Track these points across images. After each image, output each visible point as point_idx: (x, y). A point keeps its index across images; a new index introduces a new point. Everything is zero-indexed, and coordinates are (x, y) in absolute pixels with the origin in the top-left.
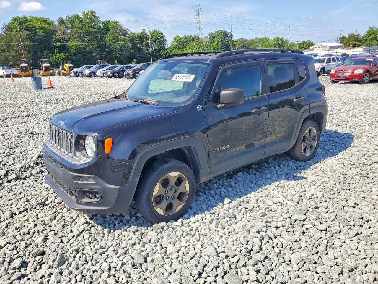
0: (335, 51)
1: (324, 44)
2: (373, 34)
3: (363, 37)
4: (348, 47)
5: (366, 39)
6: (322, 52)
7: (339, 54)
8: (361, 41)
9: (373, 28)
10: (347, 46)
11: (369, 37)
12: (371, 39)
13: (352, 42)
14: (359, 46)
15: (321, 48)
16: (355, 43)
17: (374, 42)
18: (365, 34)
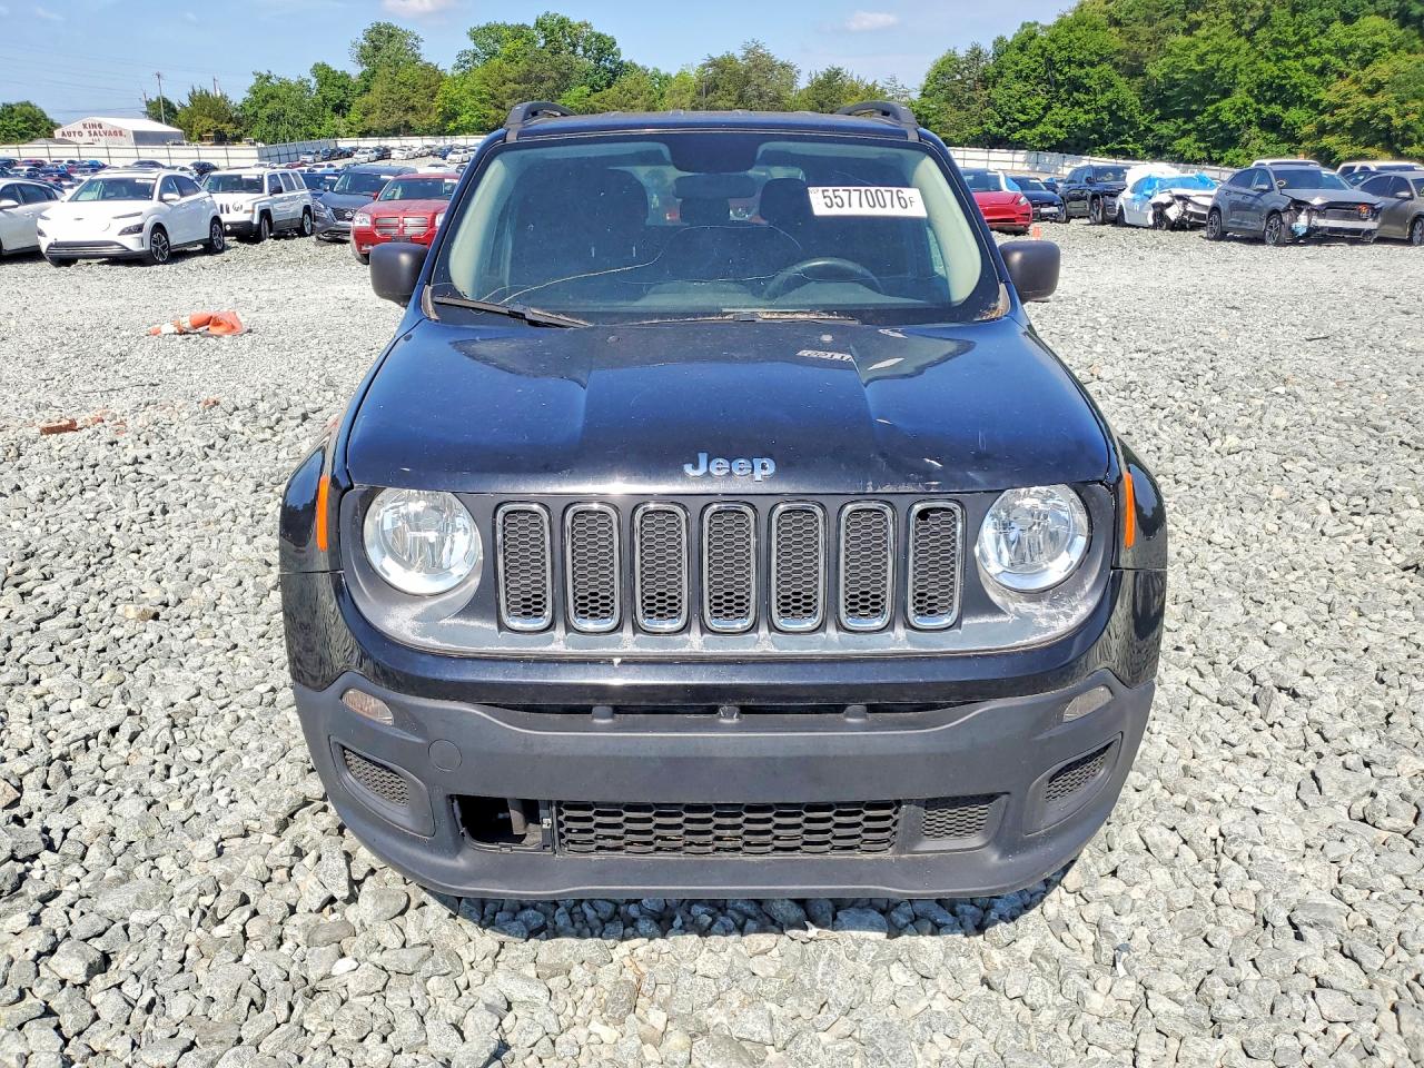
0: (164, 153)
1: (110, 122)
2: (273, 98)
3: (242, 108)
4: (201, 139)
5: (255, 115)
6: (112, 153)
7: (187, 164)
8: (238, 122)
9: (268, 78)
10: (195, 136)
11: (261, 108)
12: (271, 118)
13: (209, 123)
14: (237, 139)
15: (103, 139)
16: (220, 126)
17: (282, 129)
18: (248, 95)
